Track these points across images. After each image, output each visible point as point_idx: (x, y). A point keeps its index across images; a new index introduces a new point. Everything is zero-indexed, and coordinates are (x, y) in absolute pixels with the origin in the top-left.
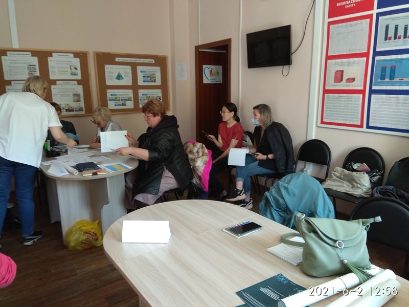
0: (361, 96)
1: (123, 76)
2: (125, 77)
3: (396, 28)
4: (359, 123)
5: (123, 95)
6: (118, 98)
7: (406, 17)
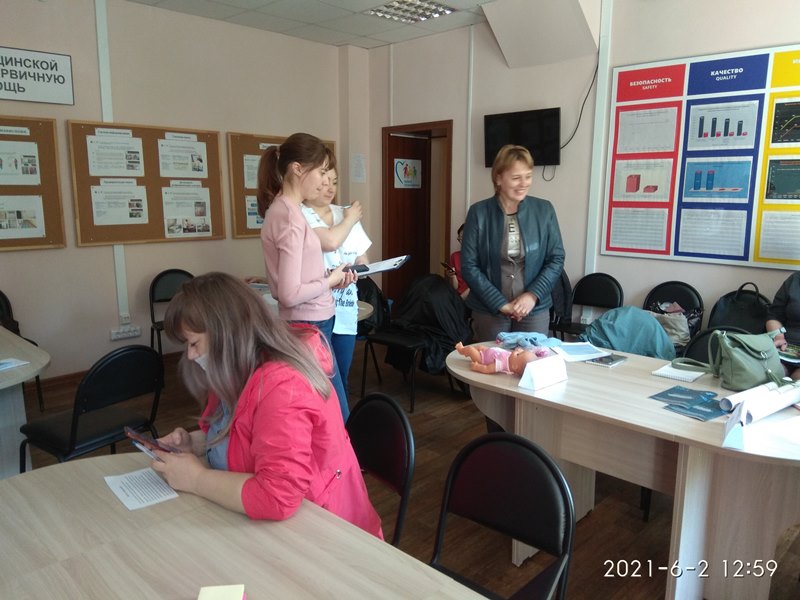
0: (667, 210)
3: (714, 122)
4: (664, 249)
7: (729, 108)
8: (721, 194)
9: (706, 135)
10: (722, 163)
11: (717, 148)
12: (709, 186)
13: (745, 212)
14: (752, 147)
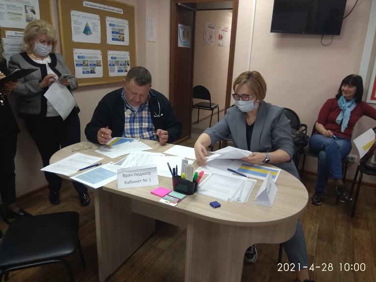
1: (91, 30)
2: (94, 30)
5: (91, 58)
6: (86, 62)
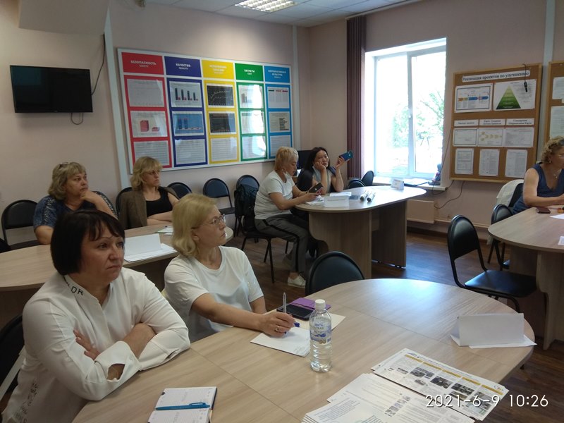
0: (167, 142)
3: (182, 92)
4: (169, 164)
7: (188, 85)
8: (193, 132)
9: (180, 99)
10: (190, 115)
11: (186, 106)
12: (186, 128)
13: (204, 140)
14: (201, 107)
